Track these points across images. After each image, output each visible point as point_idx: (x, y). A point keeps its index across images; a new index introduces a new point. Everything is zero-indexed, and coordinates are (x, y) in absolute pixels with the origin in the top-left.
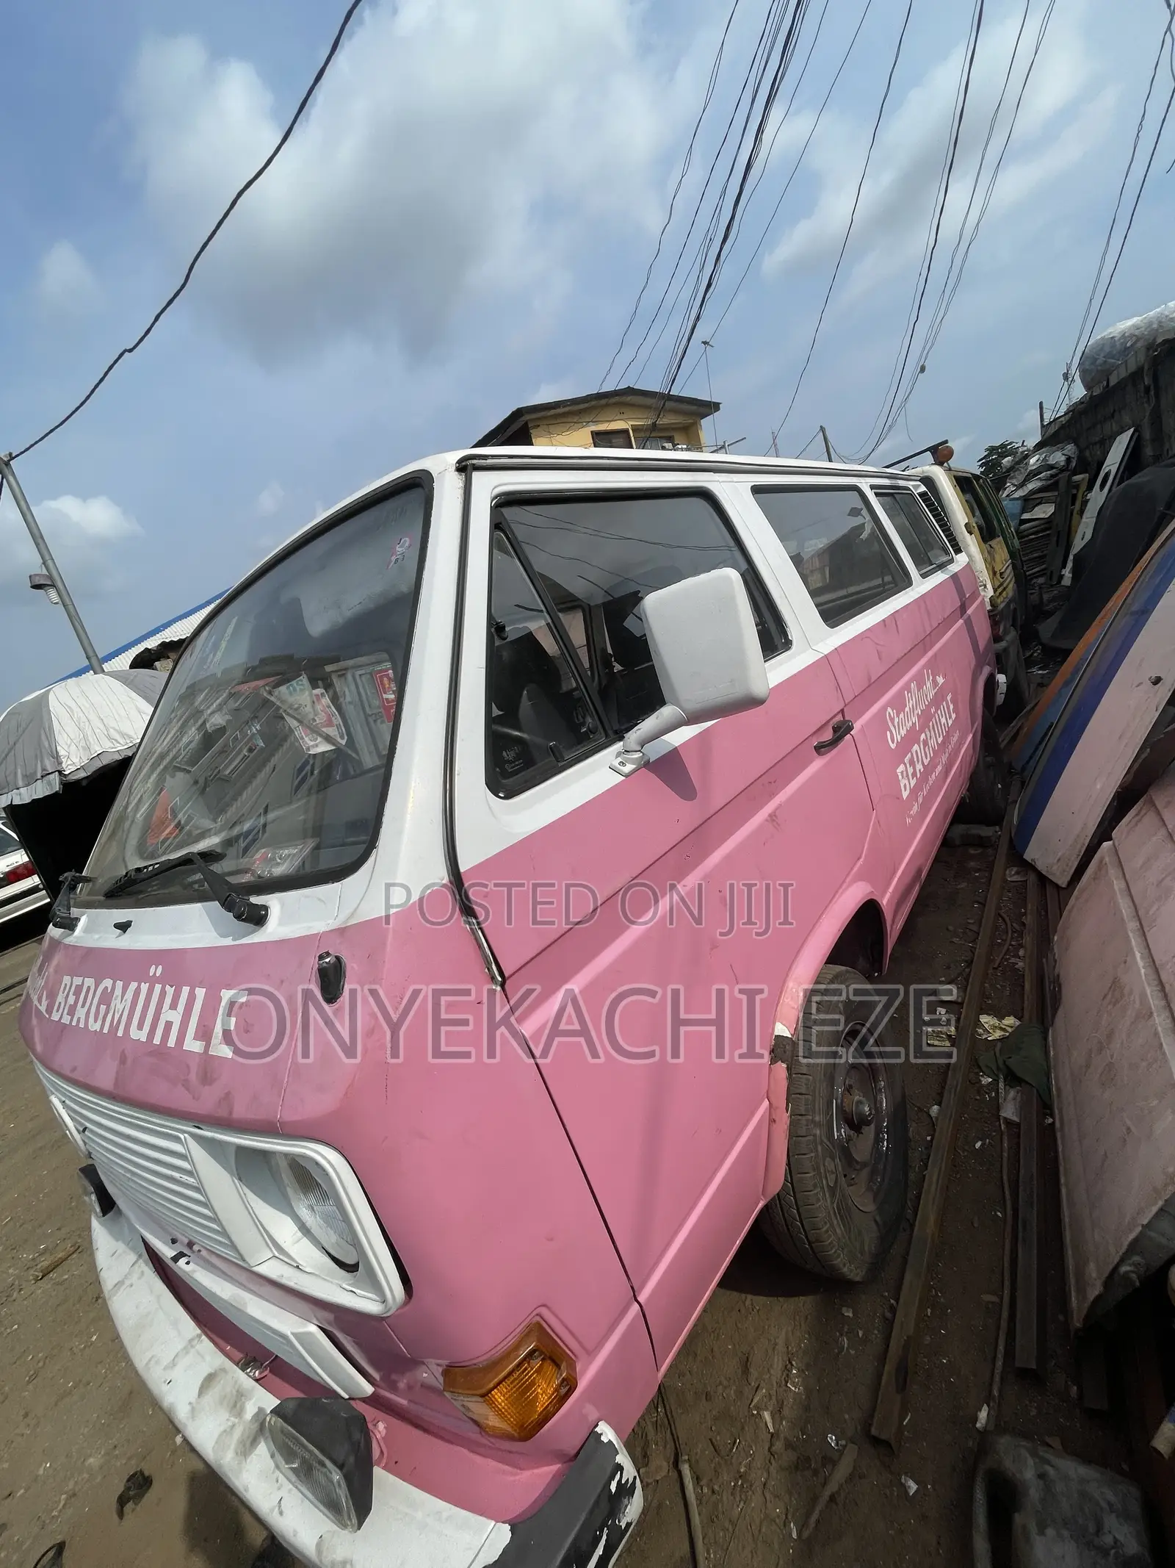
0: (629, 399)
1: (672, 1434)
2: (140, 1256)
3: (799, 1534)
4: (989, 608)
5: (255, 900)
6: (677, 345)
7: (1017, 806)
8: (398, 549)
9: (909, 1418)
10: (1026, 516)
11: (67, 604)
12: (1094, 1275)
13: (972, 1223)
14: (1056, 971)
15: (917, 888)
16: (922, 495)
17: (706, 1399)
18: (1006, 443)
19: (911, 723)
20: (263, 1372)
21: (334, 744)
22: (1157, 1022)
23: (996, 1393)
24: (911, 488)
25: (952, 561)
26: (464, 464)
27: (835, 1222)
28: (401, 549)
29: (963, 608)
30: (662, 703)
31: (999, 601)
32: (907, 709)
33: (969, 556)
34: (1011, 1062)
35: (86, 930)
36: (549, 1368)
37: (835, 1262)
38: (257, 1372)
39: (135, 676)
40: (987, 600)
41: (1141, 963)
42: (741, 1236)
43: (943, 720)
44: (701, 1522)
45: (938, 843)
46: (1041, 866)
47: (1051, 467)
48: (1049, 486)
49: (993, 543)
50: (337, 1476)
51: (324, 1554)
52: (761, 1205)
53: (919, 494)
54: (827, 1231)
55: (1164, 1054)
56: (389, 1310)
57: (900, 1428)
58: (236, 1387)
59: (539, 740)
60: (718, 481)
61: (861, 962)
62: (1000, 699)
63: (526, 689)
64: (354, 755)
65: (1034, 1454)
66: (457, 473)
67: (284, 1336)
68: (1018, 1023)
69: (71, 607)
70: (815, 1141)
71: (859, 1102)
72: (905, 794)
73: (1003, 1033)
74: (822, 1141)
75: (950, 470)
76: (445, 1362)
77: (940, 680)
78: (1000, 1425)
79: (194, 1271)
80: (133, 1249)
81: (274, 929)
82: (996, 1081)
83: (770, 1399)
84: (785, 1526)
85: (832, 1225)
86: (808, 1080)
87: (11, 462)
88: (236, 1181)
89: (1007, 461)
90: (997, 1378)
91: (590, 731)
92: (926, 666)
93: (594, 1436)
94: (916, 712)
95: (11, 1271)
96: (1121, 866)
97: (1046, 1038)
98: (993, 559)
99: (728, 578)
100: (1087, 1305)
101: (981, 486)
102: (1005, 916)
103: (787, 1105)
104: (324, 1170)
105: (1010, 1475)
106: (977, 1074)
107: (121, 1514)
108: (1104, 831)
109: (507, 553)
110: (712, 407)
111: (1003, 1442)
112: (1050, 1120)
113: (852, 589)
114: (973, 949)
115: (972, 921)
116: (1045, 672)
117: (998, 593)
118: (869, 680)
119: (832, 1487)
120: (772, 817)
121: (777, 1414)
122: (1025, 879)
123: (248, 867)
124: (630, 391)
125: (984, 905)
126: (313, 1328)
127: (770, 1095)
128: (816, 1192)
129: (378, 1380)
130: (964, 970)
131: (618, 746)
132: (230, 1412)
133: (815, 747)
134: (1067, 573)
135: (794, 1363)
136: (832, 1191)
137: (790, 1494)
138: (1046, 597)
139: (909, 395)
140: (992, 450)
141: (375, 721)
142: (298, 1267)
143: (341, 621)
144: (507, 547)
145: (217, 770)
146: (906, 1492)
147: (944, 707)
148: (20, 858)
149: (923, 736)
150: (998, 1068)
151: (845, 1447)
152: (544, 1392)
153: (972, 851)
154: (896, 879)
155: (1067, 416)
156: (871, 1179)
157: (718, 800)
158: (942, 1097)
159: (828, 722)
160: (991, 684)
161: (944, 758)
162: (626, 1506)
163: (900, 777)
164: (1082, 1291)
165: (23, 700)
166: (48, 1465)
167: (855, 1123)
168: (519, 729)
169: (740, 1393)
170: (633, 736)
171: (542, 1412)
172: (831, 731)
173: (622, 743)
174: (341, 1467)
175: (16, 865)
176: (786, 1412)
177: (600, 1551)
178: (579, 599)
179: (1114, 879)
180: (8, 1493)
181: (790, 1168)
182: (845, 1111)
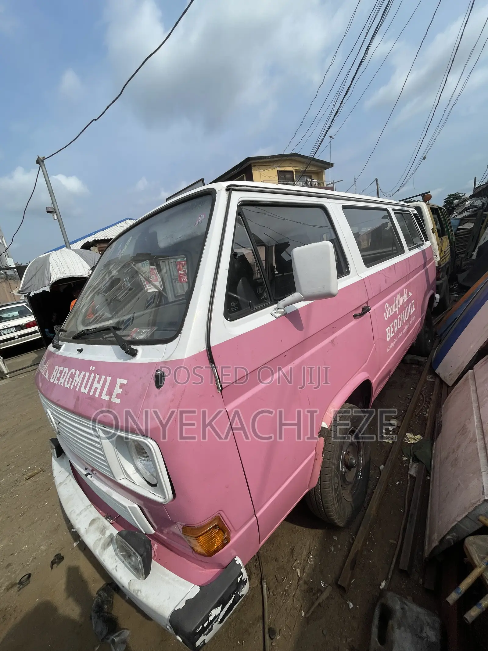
0: (295, 158)
1: (261, 571)
2: (70, 474)
3: (305, 615)
4: (437, 265)
5: (133, 347)
6: (319, 137)
7: (436, 350)
8: (199, 219)
9: (354, 580)
10: (460, 227)
11: (59, 220)
12: (436, 538)
13: (390, 512)
14: (441, 419)
15: (388, 378)
16: (415, 215)
17: (275, 560)
18: (458, 193)
19: (395, 310)
20: (113, 521)
21: (158, 290)
22: (478, 444)
23: (390, 577)
24: (410, 211)
25: (423, 244)
26: (229, 188)
27: (335, 502)
28: (201, 219)
29: (425, 265)
30: (295, 291)
31: (442, 263)
32: (394, 304)
33: (432, 243)
34: (416, 453)
35: (64, 350)
36: (221, 533)
37: (333, 518)
38: (111, 521)
39: (83, 252)
40: (437, 262)
41: (476, 420)
42: (298, 501)
43: (409, 311)
44: (268, 605)
45: (400, 361)
46: (442, 376)
47: (475, 207)
48: (472, 215)
49: (444, 238)
50: (139, 559)
51: (131, 587)
52: (307, 491)
53: (413, 214)
54: (331, 505)
55: (478, 456)
56: (167, 502)
57: (350, 584)
58: (103, 525)
59: (245, 300)
60: (329, 202)
61: (360, 404)
62: (435, 305)
63: (241, 279)
64: (165, 295)
65: (401, 600)
66: (226, 191)
67: (125, 507)
68: (422, 438)
69: (61, 222)
70: (332, 470)
71: (351, 458)
72: (388, 339)
73: (415, 441)
74: (334, 471)
75: (429, 204)
76: (184, 524)
77: (410, 294)
78: (389, 588)
79: (93, 480)
80: (68, 471)
81: (138, 359)
82: (409, 460)
83: (300, 565)
84: (300, 611)
85: (334, 503)
86: (332, 446)
87: (44, 161)
88: (115, 449)
89: (456, 201)
90: (391, 571)
91: (265, 299)
92: (405, 287)
93: (234, 561)
94: (398, 306)
95: (17, 475)
96: (475, 380)
97: (432, 446)
98: (442, 245)
99: (328, 246)
100: (431, 549)
101: (442, 213)
102: (423, 394)
103: (323, 454)
104: (149, 448)
105: (390, 607)
106: (402, 456)
107: (52, 568)
108: (471, 366)
109: (241, 224)
110: (331, 165)
111: (389, 594)
112: (429, 478)
113: (379, 251)
114: (408, 406)
115: (409, 395)
116: (458, 295)
117: (442, 260)
118: (380, 290)
119: (320, 600)
120: (332, 341)
121: (302, 571)
122: (435, 380)
123: (129, 334)
124: (296, 155)
125: (415, 389)
126: (136, 506)
127: (316, 449)
128: (329, 489)
129: (157, 528)
130: (403, 414)
131: (275, 306)
132: (100, 533)
133: (353, 315)
134: (475, 254)
135: (311, 553)
136: (336, 490)
137: (303, 600)
138: (464, 263)
139: (417, 168)
140: (450, 196)
141: (175, 282)
142: (134, 483)
143: (172, 243)
144: (241, 222)
145: (116, 297)
146: (349, 607)
147: (410, 305)
148: (32, 318)
149: (399, 316)
150: (411, 455)
151: (327, 587)
152: (218, 541)
153: (413, 366)
154: (379, 373)
155: (486, 185)
156: (352, 489)
157: (312, 331)
158: (386, 462)
159: (360, 306)
160: (432, 298)
161: (407, 327)
162: (243, 588)
163: (387, 332)
164: (430, 544)
165: (39, 257)
166: (26, 546)
167: (349, 466)
168: (236, 294)
169: (289, 561)
170: (282, 303)
171: (216, 548)
172: (361, 309)
173: (277, 305)
174: (141, 556)
175: (29, 321)
176: (306, 570)
177: (231, 602)
178: (264, 242)
179: (471, 385)
180: (11, 553)
181: (320, 479)
182: (345, 461)
